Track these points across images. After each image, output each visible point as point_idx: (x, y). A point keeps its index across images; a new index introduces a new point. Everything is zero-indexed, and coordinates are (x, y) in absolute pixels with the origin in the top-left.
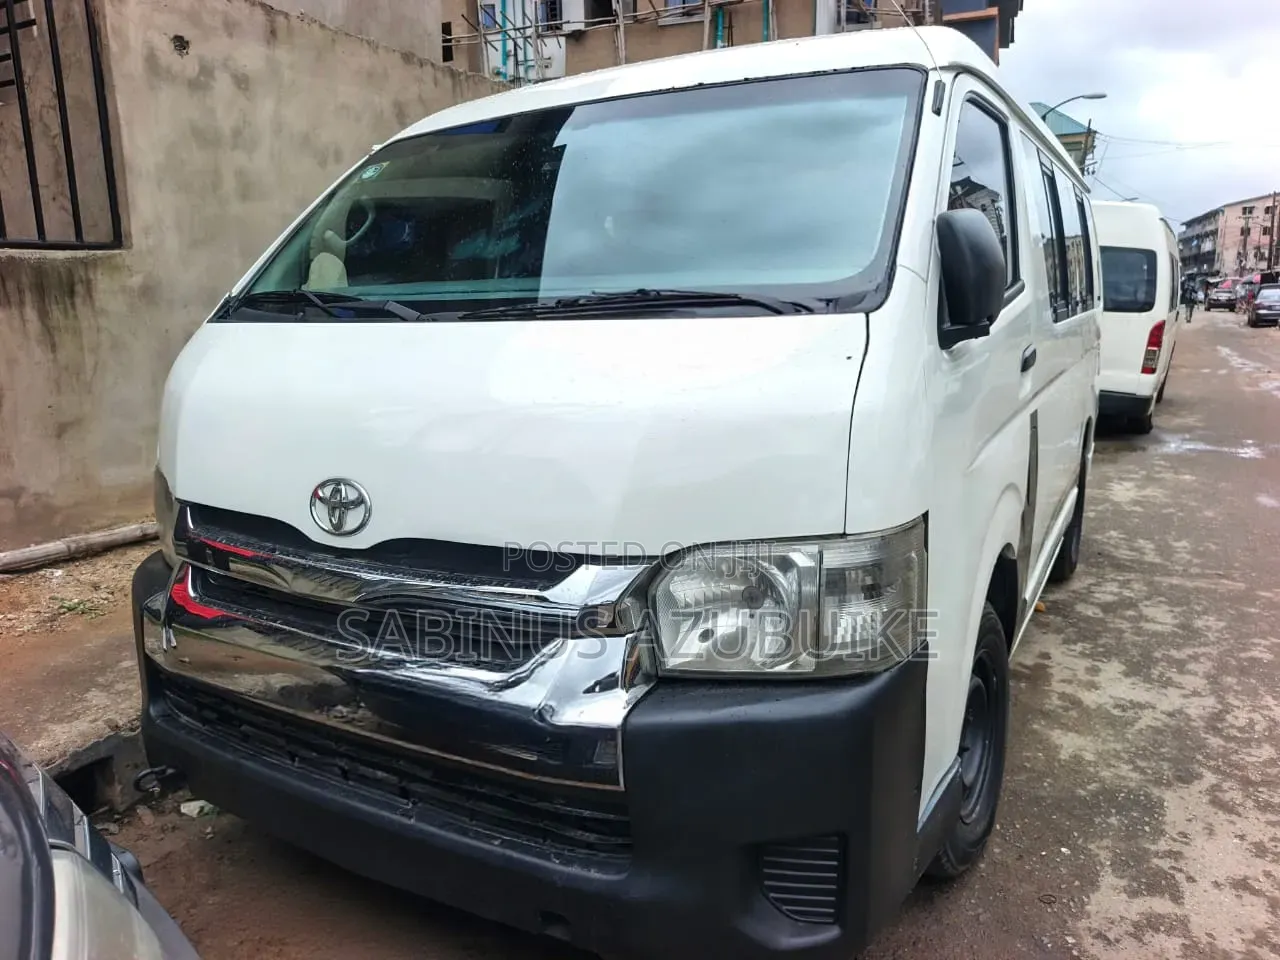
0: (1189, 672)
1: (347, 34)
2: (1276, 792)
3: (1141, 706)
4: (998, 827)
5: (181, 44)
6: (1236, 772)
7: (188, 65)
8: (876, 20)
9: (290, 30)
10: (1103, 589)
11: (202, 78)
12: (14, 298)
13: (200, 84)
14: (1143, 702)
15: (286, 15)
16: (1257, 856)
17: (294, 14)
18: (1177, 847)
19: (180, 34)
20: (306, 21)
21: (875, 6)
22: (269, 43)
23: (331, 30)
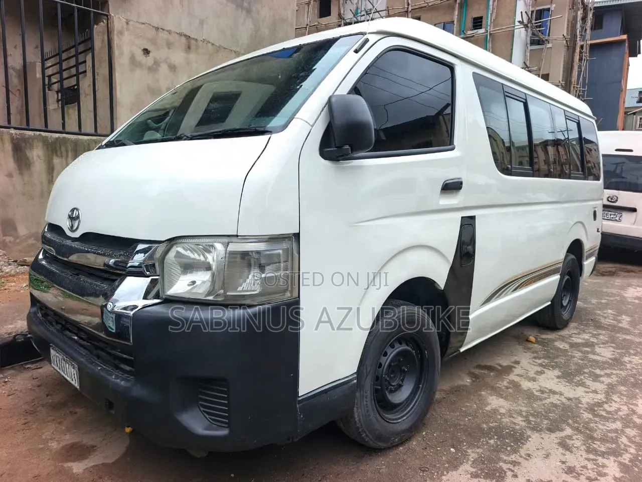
0: (600, 382)
1: (224, 48)
2: (604, 445)
3: (554, 393)
4: (424, 433)
5: (146, 52)
6: (588, 432)
7: (149, 61)
8: (549, 43)
9: (197, 47)
10: (580, 336)
11: (155, 66)
12: (64, 154)
13: (153, 69)
14: (557, 391)
15: (196, 40)
16: (566, 473)
17: (199, 39)
18: (520, 460)
19: (146, 48)
20: (205, 42)
21: (549, 35)
22: (186, 51)
23: (216, 46)
